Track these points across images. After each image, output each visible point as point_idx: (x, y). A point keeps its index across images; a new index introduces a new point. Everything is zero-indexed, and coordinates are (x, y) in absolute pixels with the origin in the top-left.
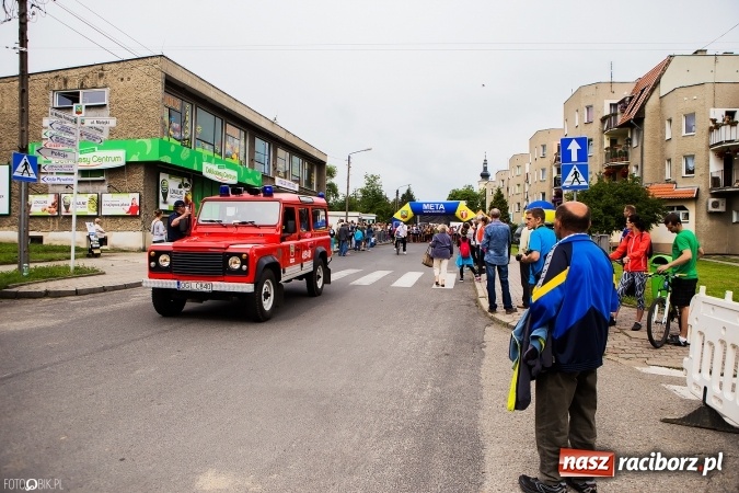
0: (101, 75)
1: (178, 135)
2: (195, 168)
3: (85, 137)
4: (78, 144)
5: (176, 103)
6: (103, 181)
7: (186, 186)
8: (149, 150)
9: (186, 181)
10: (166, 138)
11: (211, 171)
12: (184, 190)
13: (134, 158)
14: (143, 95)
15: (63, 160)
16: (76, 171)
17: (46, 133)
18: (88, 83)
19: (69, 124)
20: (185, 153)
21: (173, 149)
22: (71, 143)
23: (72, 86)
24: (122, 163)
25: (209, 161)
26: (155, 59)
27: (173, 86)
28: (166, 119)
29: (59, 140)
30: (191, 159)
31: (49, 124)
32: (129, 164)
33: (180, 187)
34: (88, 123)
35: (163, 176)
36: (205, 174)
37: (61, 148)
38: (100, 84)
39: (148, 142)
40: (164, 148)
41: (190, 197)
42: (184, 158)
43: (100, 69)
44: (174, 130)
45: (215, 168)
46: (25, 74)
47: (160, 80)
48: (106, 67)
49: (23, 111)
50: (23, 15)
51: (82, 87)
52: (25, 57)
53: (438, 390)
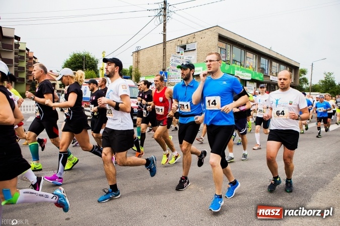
0: (194, 37)
1: (224, 60)
2: (231, 73)
5: (223, 45)
11: (239, 74)
14: (209, 44)
15: (175, 73)
17: (171, 62)
18: (189, 42)
19: (178, 59)
20: (227, 67)
23: (184, 43)
25: (238, 70)
26: (214, 28)
27: (222, 38)
29: (175, 66)
30: (229, 70)
31: (172, 60)
34: (185, 58)
36: (236, 75)
38: (194, 41)
42: (226, 69)
43: (193, 35)
45: (240, 72)
46: (165, 42)
47: (217, 37)
48: (196, 34)
49: (164, 56)
50: (165, 21)
51: (187, 43)
52: (165, 35)
53: (305, 176)
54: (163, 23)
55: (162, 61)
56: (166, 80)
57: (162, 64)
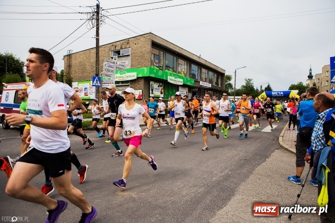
0: (128, 43)
1: (157, 65)
2: (165, 78)
3: (117, 69)
4: (115, 72)
5: (157, 52)
6: (128, 85)
7: (161, 86)
8: (145, 72)
9: (161, 84)
10: (152, 67)
11: (172, 79)
12: (160, 88)
13: (140, 76)
14: (143, 49)
15: (109, 78)
16: (114, 82)
17: (104, 68)
18: (123, 47)
19: (112, 64)
20: (160, 72)
21: (155, 71)
22: (112, 71)
23: (118, 48)
24: (135, 78)
25: (171, 75)
26: (148, 35)
27: (155, 45)
28: (153, 59)
29: (108, 70)
30: (163, 75)
31: (105, 65)
32: (138, 78)
33: (158, 87)
34: (118, 63)
35: (151, 83)
36: (169, 81)
37: (109, 73)
38: (128, 46)
39: (145, 69)
40: (151, 71)
41: (163, 91)
42: (160, 74)
43: (127, 41)
44: (156, 63)
45: (173, 78)
46: (98, 47)
47: (150, 43)
48: (130, 40)
49: (97, 60)
50: (98, 25)
51: (121, 48)
52: (98, 40)
53: (230, 173)
54: (95, 28)
55: (95, 65)
56: (99, 85)
57: (95, 69)
